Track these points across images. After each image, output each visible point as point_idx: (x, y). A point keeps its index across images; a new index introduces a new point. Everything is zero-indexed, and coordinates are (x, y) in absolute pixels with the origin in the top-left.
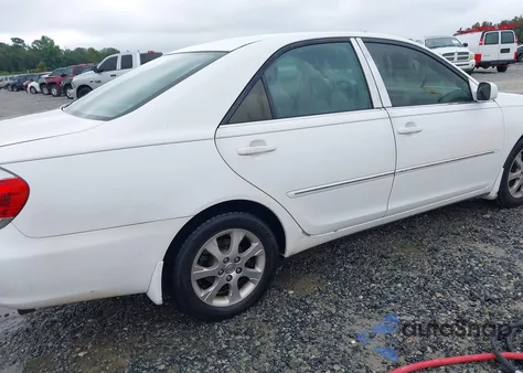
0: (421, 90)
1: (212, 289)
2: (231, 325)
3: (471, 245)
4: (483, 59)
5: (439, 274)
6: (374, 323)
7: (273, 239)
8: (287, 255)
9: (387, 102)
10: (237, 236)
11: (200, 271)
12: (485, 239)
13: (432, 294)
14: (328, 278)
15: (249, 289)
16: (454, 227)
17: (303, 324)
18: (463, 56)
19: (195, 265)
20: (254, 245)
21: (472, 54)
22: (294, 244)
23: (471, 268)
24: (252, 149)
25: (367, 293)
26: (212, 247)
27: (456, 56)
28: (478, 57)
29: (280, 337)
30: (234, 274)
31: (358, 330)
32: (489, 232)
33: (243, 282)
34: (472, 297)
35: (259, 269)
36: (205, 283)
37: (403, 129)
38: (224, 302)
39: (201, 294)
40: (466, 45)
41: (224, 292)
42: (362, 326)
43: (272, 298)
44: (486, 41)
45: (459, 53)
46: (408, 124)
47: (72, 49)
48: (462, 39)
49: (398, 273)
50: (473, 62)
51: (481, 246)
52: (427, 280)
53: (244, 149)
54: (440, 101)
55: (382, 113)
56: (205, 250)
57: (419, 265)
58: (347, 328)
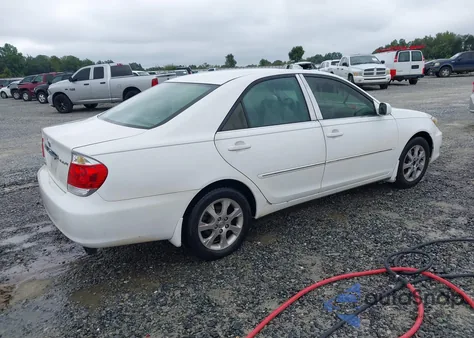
0: (343, 106)
1: (210, 238)
2: (222, 262)
3: (377, 212)
4: (398, 74)
5: (355, 230)
6: (314, 258)
7: (248, 207)
8: (257, 217)
9: (320, 116)
10: (226, 203)
11: (203, 226)
12: (387, 208)
13: (351, 240)
14: (283, 234)
15: (233, 239)
16: (367, 202)
17: (269, 260)
18: (381, 72)
19: (200, 222)
20: (237, 209)
21: (388, 69)
22: (262, 210)
23: (377, 226)
24: (237, 147)
25: (309, 242)
26: (211, 210)
27: (375, 71)
28: (393, 72)
29: (255, 267)
30: (224, 228)
31: (304, 261)
32: (390, 204)
33: (229, 234)
34: (376, 242)
35: (240, 226)
36: (206, 234)
37: (330, 134)
38: (217, 248)
39: (204, 241)
40: (383, 62)
41: (217, 240)
42: (307, 260)
43: (247, 246)
44: (400, 59)
45: (378, 69)
46: (334, 131)
47: (34, 56)
48: (380, 56)
49: (329, 230)
50: (389, 76)
51: (383, 213)
52: (348, 233)
53: (232, 147)
54: (355, 115)
55: (316, 124)
56: (207, 213)
57: (343, 225)
58: (298, 261)
